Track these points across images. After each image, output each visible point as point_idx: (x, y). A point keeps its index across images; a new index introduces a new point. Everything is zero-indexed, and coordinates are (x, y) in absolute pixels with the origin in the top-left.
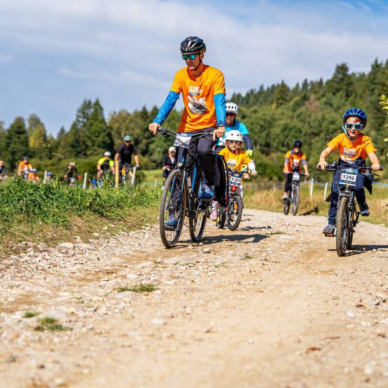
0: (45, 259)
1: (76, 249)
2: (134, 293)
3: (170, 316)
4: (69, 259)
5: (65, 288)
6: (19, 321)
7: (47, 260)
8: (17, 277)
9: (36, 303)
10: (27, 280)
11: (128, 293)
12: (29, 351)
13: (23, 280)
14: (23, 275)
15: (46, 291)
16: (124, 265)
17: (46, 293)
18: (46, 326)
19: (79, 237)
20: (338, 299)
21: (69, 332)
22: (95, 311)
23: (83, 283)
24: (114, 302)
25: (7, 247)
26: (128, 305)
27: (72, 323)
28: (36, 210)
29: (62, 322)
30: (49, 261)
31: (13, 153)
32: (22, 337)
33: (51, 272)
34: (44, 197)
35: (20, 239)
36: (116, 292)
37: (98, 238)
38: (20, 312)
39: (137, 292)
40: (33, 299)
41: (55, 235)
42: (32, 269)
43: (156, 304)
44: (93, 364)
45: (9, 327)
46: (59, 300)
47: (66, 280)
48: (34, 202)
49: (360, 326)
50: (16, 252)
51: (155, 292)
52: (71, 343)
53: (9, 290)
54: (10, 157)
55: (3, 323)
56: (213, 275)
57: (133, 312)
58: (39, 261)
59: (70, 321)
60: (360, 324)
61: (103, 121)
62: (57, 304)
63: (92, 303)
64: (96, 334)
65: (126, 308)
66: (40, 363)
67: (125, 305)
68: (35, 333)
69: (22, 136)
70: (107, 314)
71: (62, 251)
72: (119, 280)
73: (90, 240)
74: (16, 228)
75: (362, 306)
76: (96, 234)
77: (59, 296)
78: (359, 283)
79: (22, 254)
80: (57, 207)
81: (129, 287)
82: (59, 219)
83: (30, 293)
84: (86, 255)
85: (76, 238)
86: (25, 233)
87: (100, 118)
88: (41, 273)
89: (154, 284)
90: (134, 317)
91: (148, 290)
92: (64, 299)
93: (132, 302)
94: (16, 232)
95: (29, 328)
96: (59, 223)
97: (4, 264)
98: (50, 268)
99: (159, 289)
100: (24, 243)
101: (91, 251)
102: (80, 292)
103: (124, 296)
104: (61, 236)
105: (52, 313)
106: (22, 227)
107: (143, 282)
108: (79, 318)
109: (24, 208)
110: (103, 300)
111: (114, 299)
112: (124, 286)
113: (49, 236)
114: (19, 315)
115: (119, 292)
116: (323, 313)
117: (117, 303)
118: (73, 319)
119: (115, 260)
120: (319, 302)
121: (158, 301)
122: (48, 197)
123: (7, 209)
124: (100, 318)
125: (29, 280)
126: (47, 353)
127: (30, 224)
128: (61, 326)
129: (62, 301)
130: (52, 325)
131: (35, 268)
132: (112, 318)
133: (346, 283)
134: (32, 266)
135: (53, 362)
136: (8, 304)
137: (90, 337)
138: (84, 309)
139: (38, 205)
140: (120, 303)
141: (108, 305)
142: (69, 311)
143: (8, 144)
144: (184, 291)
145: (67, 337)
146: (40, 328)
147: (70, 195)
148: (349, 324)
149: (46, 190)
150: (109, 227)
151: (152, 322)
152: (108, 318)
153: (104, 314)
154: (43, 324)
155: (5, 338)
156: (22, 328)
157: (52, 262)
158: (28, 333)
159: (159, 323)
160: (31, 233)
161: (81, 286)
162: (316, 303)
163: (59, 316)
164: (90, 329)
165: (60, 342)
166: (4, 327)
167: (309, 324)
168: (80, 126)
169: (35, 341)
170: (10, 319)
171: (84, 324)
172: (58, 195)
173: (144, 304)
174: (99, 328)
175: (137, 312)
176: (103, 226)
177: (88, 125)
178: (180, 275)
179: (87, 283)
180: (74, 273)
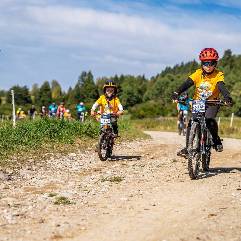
0: (60, 163)
1: (78, 157)
2: (110, 182)
3: (131, 195)
4: (74, 163)
5: (72, 179)
6: (46, 199)
7: (62, 163)
8: (45, 173)
9: (55, 188)
10: (50, 175)
11: (107, 182)
12: (51, 216)
13: (48, 175)
14: (48, 172)
15: (61, 181)
16: (105, 166)
17: (61, 182)
18: (61, 202)
19: (79, 150)
20: (226, 185)
21: (74, 205)
22: (88, 193)
23: (82, 176)
24: (99, 187)
25: (39, 156)
27: (75, 200)
28: (55, 135)
29: (70, 199)
30: (63, 164)
31: (43, 101)
32: (48, 208)
33: (64, 170)
34: (60, 127)
35: (47, 151)
36: (100, 182)
37: (90, 150)
38: (46, 194)
39: (112, 182)
40: (54, 186)
41: (66, 149)
42: (53, 168)
43: (123, 189)
44: (87, 224)
45: (40, 202)
46: (68, 186)
47: (72, 175)
48: (54, 130)
49: (239, 201)
50: (44, 159)
51: (122, 182)
52: (75, 212)
53: (40, 180)
55: (37, 200)
56: (155, 171)
57: (110, 193)
58: (57, 164)
59: (74, 199)
61: (93, 83)
62: (67, 189)
63: (87, 188)
64: (89, 206)
65: (106, 191)
66: (58, 223)
67: (105, 189)
68: (54, 205)
69: (48, 92)
70: (95, 194)
71: (70, 158)
72: (102, 174)
73: (86, 152)
74: (45, 145)
75: (240, 189)
76: (89, 148)
77: (69, 184)
79: (47, 160)
80: (67, 133)
81: (107, 179)
82: (68, 139)
83: (52, 182)
84: (84, 160)
85: (78, 151)
86: (49, 148)
87: (91, 81)
89: (121, 177)
90: (110, 196)
91: (118, 181)
92: (71, 186)
93: (109, 188)
94: (44, 148)
95: (51, 203)
96: (68, 142)
97: (38, 166)
98: (63, 168)
99: (125, 180)
100: (49, 153)
101: (86, 158)
102: (80, 182)
103: (104, 184)
104: (70, 149)
105: (64, 194)
106: (48, 145)
107: (115, 176)
108: (79, 197)
109: (49, 134)
110: (93, 186)
112: (104, 178)
113: (63, 149)
114: (46, 195)
115: (102, 182)
116: (218, 193)
117: (101, 188)
118: (76, 197)
119: (100, 163)
121: (124, 187)
122: (62, 127)
123: (39, 134)
124: (91, 197)
125: (52, 175)
126: (61, 217)
127: (52, 143)
128: (69, 202)
129: (70, 187)
130: (64, 201)
131: (55, 168)
132: (98, 197)
133: (231, 176)
134: (53, 167)
135: (65, 223)
136: (40, 189)
137: (85, 208)
138: (82, 192)
139: (56, 132)
140: (102, 188)
141: (96, 189)
142: (74, 193)
143: (40, 97)
144: (139, 181)
145: (72, 208)
146: (58, 203)
147: (74, 126)
148: (233, 200)
149: (61, 123)
150: (96, 144)
151: (121, 199)
152: (96, 197)
153: (93, 195)
154: (59, 200)
155: (38, 209)
156: (48, 203)
157: (64, 164)
158: (51, 206)
159: (124, 199)
160: (53, 148)
161: (81, 178)
162: (214, 188)
163: (68, 196)
164: (86, 203)
165: (68, 211)
166: (37, 202)
167: (210, 200)
168: (80, 86)
169: (54, 210)
170: (41, 197)
171: (82, 200)
172: (67, 126)
173: (116, 188)
174: (90, 203)
175: (112, 193)
176: (93, 143)
177: (85, 86)
178: (136, 172)
179: (84, 176)
180: (77, 170)
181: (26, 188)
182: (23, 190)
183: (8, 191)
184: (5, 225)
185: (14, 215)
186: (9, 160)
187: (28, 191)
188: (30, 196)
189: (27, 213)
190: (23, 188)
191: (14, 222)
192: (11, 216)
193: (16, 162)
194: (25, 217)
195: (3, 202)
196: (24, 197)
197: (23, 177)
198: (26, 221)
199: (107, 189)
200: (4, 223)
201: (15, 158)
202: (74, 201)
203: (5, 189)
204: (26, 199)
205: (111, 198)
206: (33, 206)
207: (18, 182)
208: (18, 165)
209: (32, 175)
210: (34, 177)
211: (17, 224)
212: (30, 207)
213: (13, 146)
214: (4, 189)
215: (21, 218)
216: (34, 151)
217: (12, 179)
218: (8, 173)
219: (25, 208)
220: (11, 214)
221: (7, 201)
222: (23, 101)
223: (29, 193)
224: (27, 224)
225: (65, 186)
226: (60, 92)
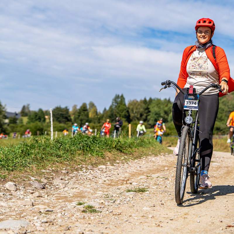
0: (91, 174)
1: (107, 169)
2: (135, 192)
3: (153, 206)
4: (103, 174)
5: (100, 189)
6: (75, 207)
7: (92, 174)
8: (76, 183)
9: (84, 197)
10: (81, 185)
11: (132, 192)
12: (77, 224)
13: (79, 185)
14: (79, 182)
15: (91, 191)
16: (131, 177)
18: (88, 210)
19: (109, 163)
21: (99, 214)
22: (114, 202)
23: (109, 186)
24: (124, 197)
25: (72, 168)
26: (132, 199)
28: (88, 148)
29: (97, 208)
31: (81, 120)
32: (75, 216)
33: (94, 181)
34: (92, 142)
35: (79, 163)
37: (118, 163)
38: (75, 202)
39: (137, 192)
40: (83, 194)
41: (97, 162)
42: (84, 179)
43: (146, 199)
44: (110, 232)
45: (69, 210)
46: (96, 195)
47: (101, 185)
48: (87, 145)
50: (77, 170)
51: (146, 192)
52: (100, 220)
53: (72, 190)
54: (80, 122)
55: (66, 208)
57: (134, 203)
58: (88, 175)
59: (100, 208)
61: (125, 105)
62: (95, 198)
63: (113, 197)
64: (113, 215)
65: (130, 201)
66: (82, 231)
67: (130, 199)
68: (82, 213)
69: (86, 112)
70: (120, 204)
71: (100, 170)
72: (128, 185)
73: (114, 164)
74: (78, 158)
76: (118, 161)
77: (97, 193)
79: (79, 172)
80: (99, 147)
81: (133, 190)
82: (99, 153)
83: (82, 192)
84: (112, 172)
85: (107, 163)
86: (82, 160)
87: (123, 103)
88: (88, 181)
89: (146, 188)
90: (134, 206)
91: (142, 191)
92: (99, 195)
93: (134, 198)
94: (77, 160)
95: (79, 211)
96: (99, 155)
97: (70, 176)
98: (93, 178)
99: (148, 191)
100: (81, 165)
101: (114, 170)
102: (107, 192)
103: (129, 194)
104: (100, 162)
105: (92, 203)
106: (80, 157)
107: (140, 187)
108: (105, 206)
109: (82, 148)
110: (119, 196)
112: (130, 189)
113: (94, 162)
114: (74, 204)
115: (127, 192)
117: (126, 198)
118: (102, 206)
119: (126, 175)
121: (147, 197)
122: (94, 142)
123: (73, 148)
124: (116, 206)
125: (82, 185)
126: (87, 225)
127: (84, 156)
128: (96, 210)
129: (98, 196)
130: (91, 209)
131: (85, 179)
132: (123, 206)
134: (84, 177)
135: (89, 231)
136: (70, 198)
137: (110, 217)
138: (108, 201)
139: (89, 146)
141: (121, 199)
142: (101, 202)
143: (79, 116)
144: (161, 192)
145: (98, 217)
146: (85, 211)
147: (105, 141)
149: (93, 138)
150: (124, 158)
151: (143, 208)
152: (120, 206)
153: (118, 204)
154: (86, 209)
155: (66, 216)
156: (76, 211)
157: (94, 175)
158: (78, 214)
159: (147, 209)
160: (85, 160)
161: (108, 188)
163: (95, 205)
164: (111, 212)
165: (94, 219)
166: (66, 210)
167: (227, 212)
168: (114, 107)
169: (81, 218)
170: (70, 206)
171: (108, 209)
172: (99, 141)
173: (140, 199)
174: (115, 212)
175: (135, 203)
176: (122, 157)
177: (118, 107)
178: (160, 183)
179: (111, 187)
180: (105, 181)
181: (58, 196)
182: (55, 198)
183: (41, 199)
184: (33, 232)
185: (43, 222)
186: (44, 171)
187: (59, 199)
188: (61, 204)
189: (55, 221)
190: (55, 197)
191: (42, 229)
192: (40, 223)
193: (50, 172)
194: (53, 224)
195: (35, 209)
196: (55, 205)
197: (56, 186)
198: (53, 228)
200: (32, 230)
201: (50, 169)
202: (100, 210)
203: (39, 197)
204: (57, 206)
205: (135, 208)
206: (62, 213)
207: (51, 190)
208: (52, 175)
209: (64, 184)
210: (66, 186)
211: (45, 231)
212: (59, 215)
213: (49, 158)
214: (37, 197)
215: (49, 225)
216: (68, 163)
217: (46, 188)
218: (43, 182)
219: (55, 215)
220: (41, 221)
221: (39, 209)
222: (64, 120)
223: (60, 201)
224: (54, 231)
225: (93, 195)
226: (96, 112)
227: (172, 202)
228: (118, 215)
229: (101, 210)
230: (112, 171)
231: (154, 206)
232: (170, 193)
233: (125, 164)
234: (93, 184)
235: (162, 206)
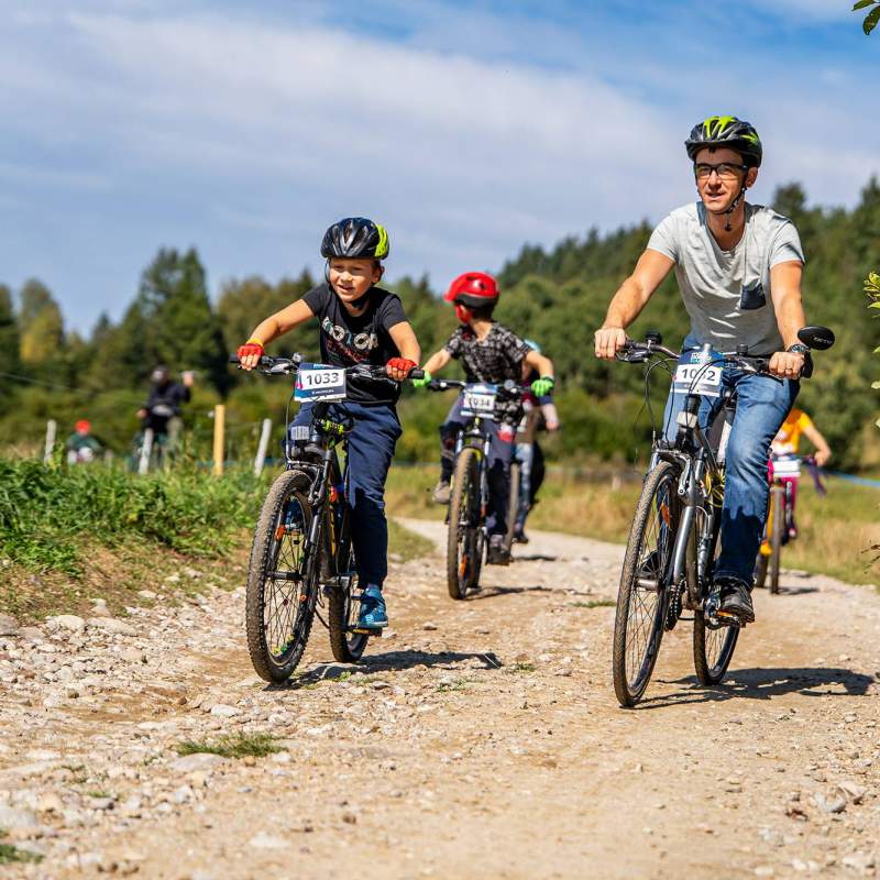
0: (6, 657)
1: (90, 632)
2: (218, 758)
3: (301, 826)
4: (69, 659)
5: (48, 737)
7: (12, 660)
11: (203, 757)
16: (208, 678)
19: (101, 601)
20: (740, 791)
21: (30, 868)
22: (111, 807)
23: (95, 723)
24: (165, 782)
27: (42, 841)
29: (19, 839)
33: (17, 692)
34: (23, 495)
36: (175, 754)
37: (150, 605)
39: (227, 756)
41: (42, 595)
43: (272, 792)
47: (52, 716)
49: (789, 872)
51: (275, 757)
56: (428, 712)
57: (209, 812)
59: (39, 837)
60: (791, 866)
61: (204, 302)
62: (16, 784)
63: (107, 781)
65: (192, 800)
67: (190, 792)
69: (5, 333)
70: (139, 817)
71: (54, 637)
72: (190, 720)
73: (130, 610)
75: (800, 813)
76: (147, 594)
77: (30, 761)
78: (797, 747)
80: (54, 522)
81: (210, 742)
82: (56, 552)
84: (116, 648)
85: (93, 604)
87: (197, 295)
89: (275, 734)
90: (209, 827)
91: (257, 752)
92: (37, 769)
93: (210, 785)
96: (53, 562)
98: (15, 681)
99: (286, 750)
101: (127, 640)
102: (82, 751)
103: (192, 766)
104: (58, 597)
107: (246, 729)
108: (64, 827)
110: (138, 776)
111: (165, 773)
112: (195, 738)
113: (26, 597)
115: (181, 754)
116: (699, 830)
117: (171, 788)
118: (48, 830)
119: (187, 663)
120: (689, 798)
121: (277, 782)
122: (32, 495)
124: (119, 829)
128: (13, 850)
129: (32, 775)
132: (152, 829)
133: (765, 748)
138: (82, 802)
140: (177, 787)
141: (147, 792)
142: (43, 808)
144: (350, 755)
147: (89, 492)
148: (765, 863)
149: (29, 476)
150: (182, 576)
151: (254, 842)
152: (140, 828)
153: (131, 817)
157: (22, 665)
159: (270, 846)
161: (87, 734)
162: (683, 800)
163: (11, 822)
167: (658, 861)
168: (148, 311)
171: (74, 845)
172: (56, 491)
173: (242, 790)
175: (217, 812)
176: (169, 572)
177: (167, 312)
178: (347, 710)
179: (106, 726)
180: (76, 696)
199: (199, 793)
202: (36, 848)
205: (212, 839)
225: (8, 771)
226: (57, 334)
227: (397, 807)
228: (125, 874)
229: (37, 851)
230: (114, 642)
231: (308, 830)
232: (391, 763)
233: (186, 607)
234: (13, 712)
235: (349, 827)
